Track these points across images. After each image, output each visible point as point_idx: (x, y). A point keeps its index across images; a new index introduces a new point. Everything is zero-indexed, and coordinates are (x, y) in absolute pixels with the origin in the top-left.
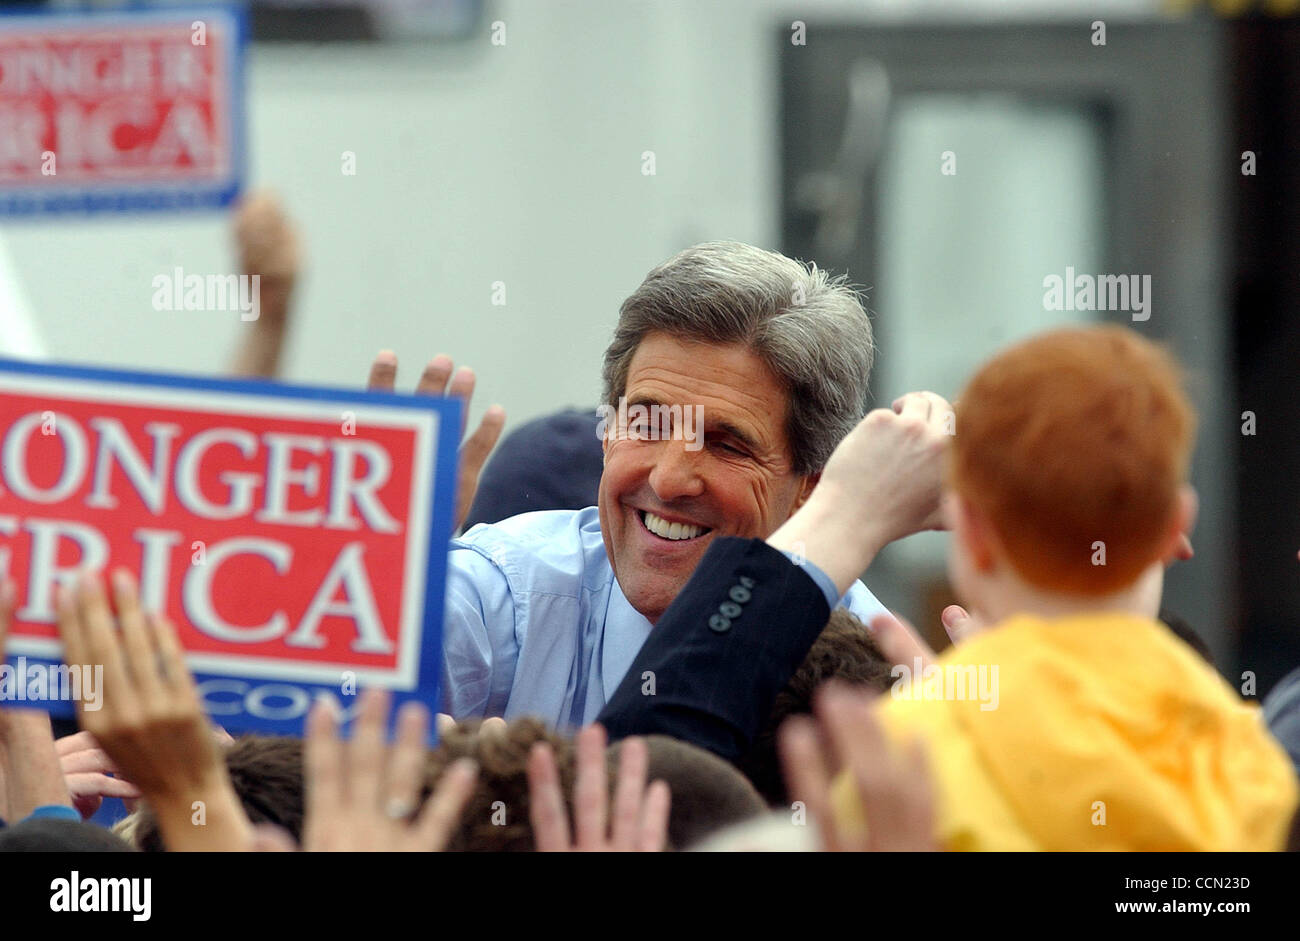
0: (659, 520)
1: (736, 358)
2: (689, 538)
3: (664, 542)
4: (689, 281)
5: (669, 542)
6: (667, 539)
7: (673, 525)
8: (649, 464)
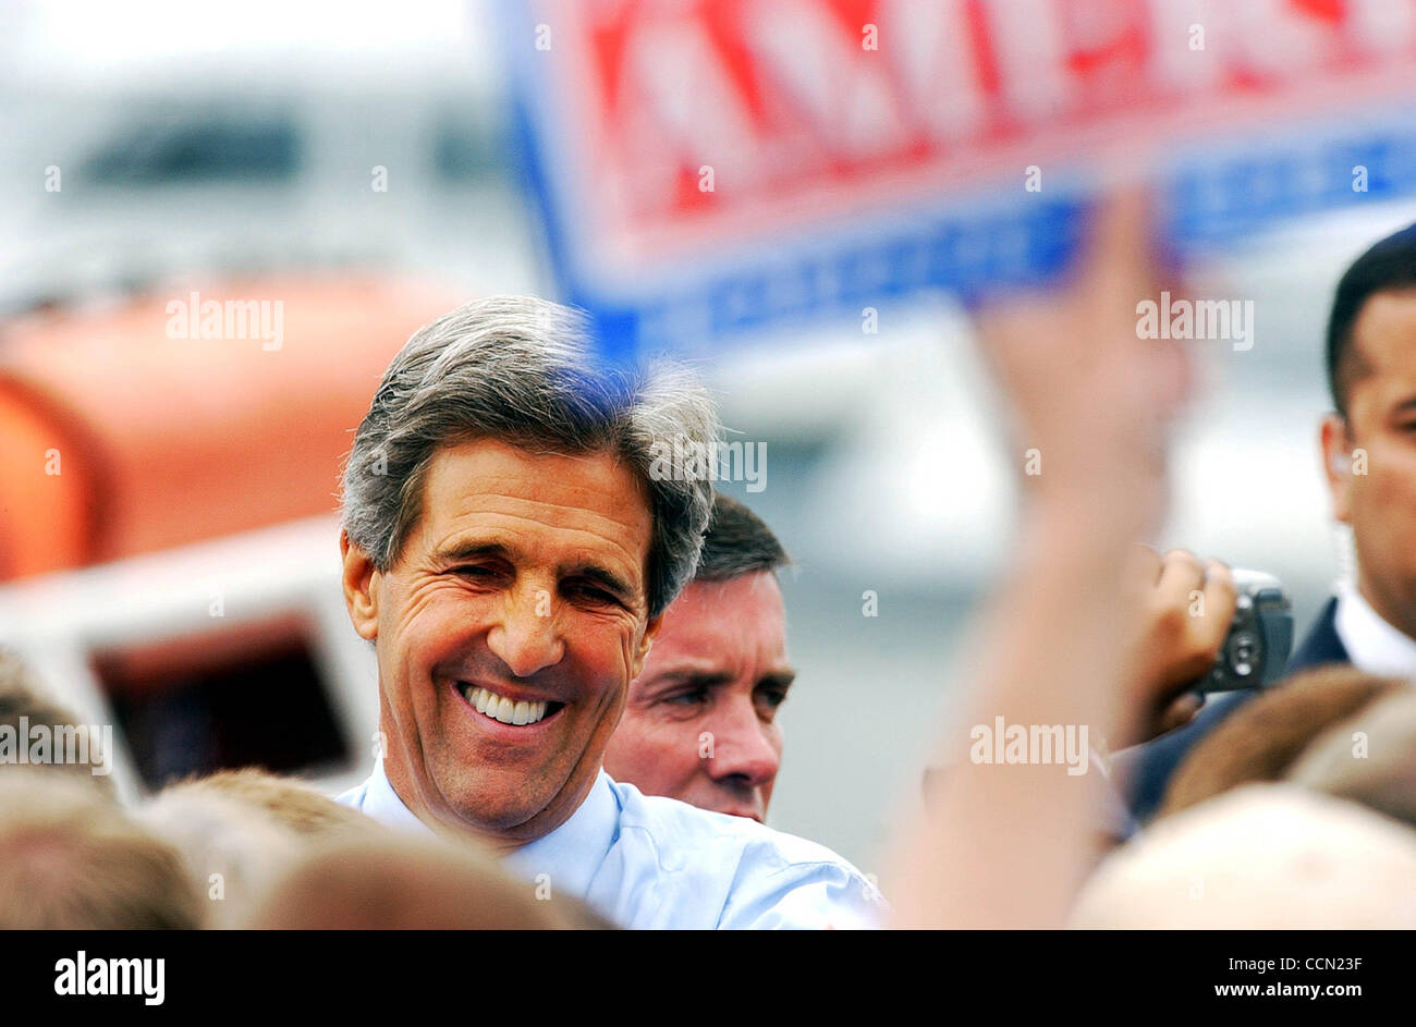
0: (500, 699)
1: (599, 471)
2: (536, 721)
3: (505, 728)
4: (529, 368)
5: (512, 729)
6: (511, 724)
7: (519, 706)
8: (487, 621)
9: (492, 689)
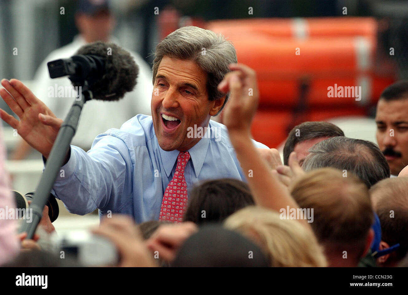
9: (164, 113)
